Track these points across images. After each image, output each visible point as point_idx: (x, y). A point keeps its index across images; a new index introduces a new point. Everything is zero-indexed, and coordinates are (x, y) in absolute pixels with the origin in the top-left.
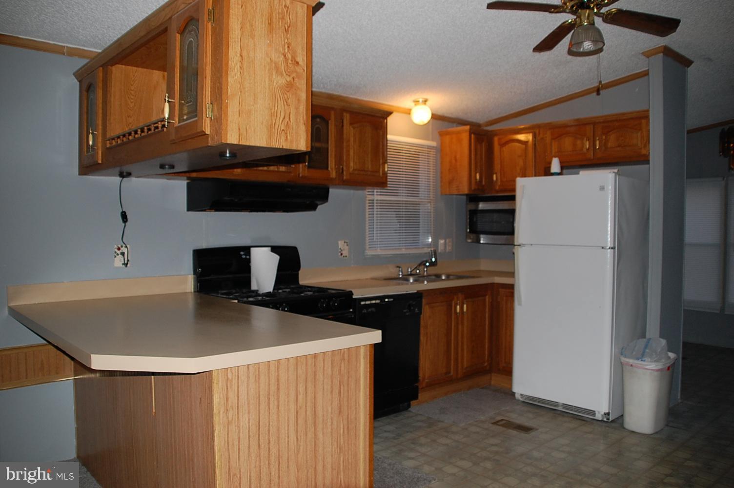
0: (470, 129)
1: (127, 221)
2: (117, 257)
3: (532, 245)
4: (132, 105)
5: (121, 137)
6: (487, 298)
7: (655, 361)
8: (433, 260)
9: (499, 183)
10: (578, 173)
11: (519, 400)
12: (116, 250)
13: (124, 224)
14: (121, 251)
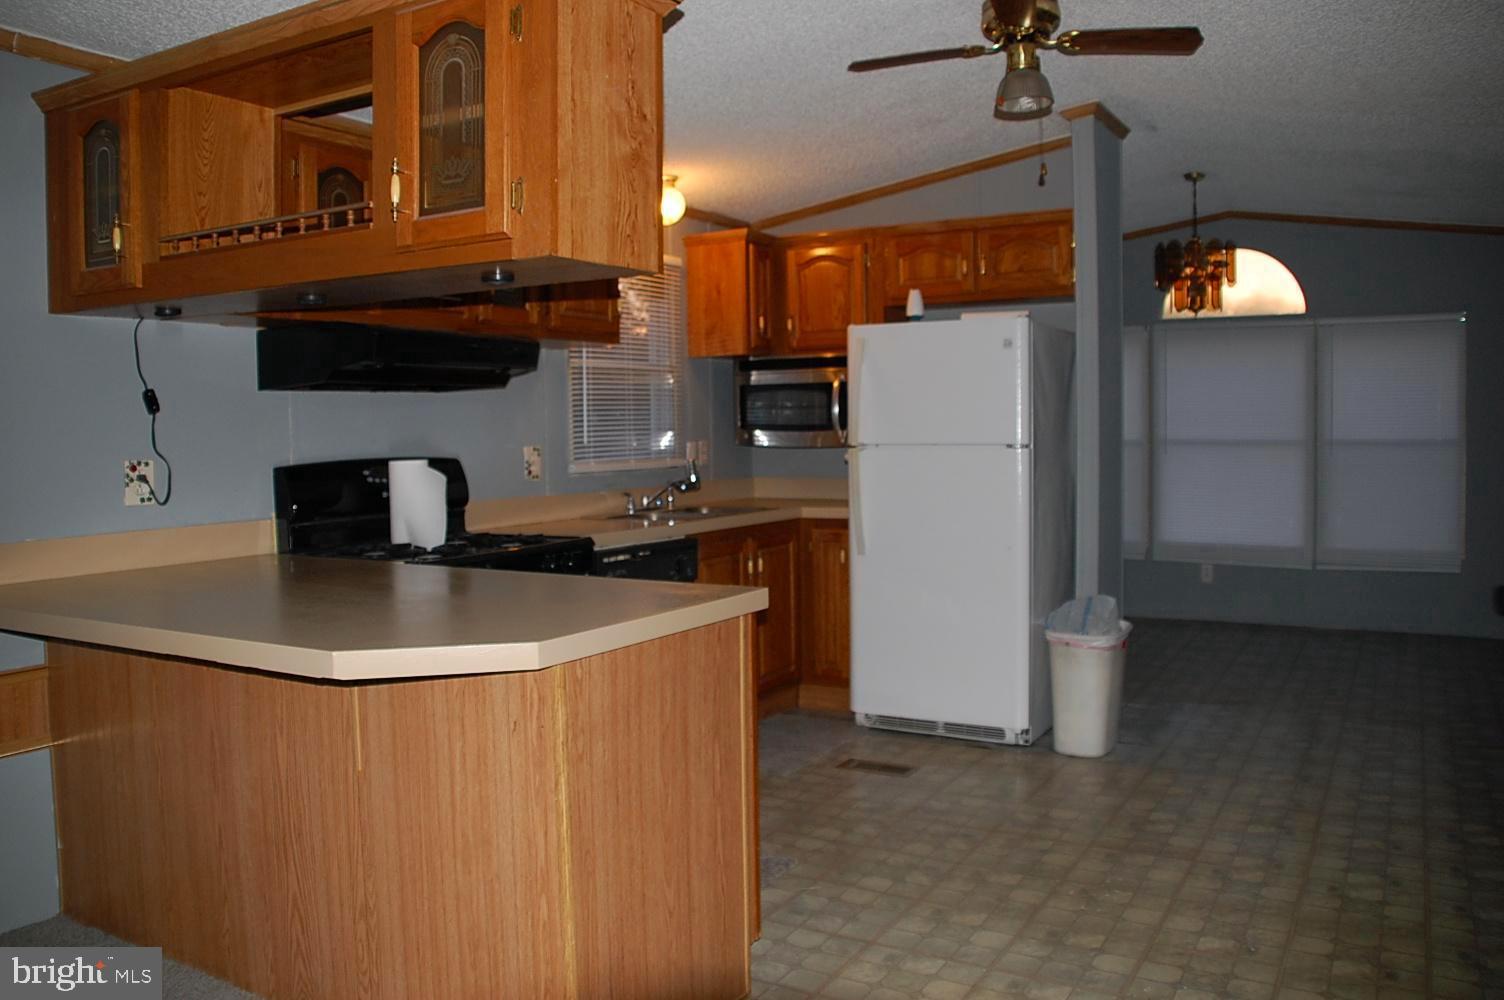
0: (748, 235)
1: (158, 409)
2: (131, 485)
3: (877, 445)
4: (206, 170)
5: (215, 235)
6: (791, 546)
7: (1104, 634)
8: (693, 479)
9: (797, 335)
10: (958, 318)
11: (862, 727)
12: (128, 471)
13: (151, 417)
14: (137, 473)
